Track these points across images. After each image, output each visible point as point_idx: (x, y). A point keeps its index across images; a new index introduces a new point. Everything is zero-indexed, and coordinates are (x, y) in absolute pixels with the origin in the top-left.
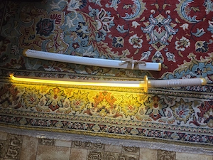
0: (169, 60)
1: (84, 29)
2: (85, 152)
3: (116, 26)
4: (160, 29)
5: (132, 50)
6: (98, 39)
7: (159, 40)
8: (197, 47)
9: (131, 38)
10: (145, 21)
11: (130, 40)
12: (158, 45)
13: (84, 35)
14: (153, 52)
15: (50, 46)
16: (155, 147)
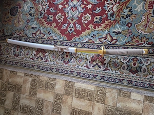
0: (77, 29)
1: (33, 10)
2: (30, 79)
3: (50, 8)
4: (74, 9)
5: (57, 23)
6: (40, 17)
7: (73, 16)
8: (95, 20)
9: (57, 15)
10: (66, 4)
11: (56, 17)
12: (72, 20)
13: (32, 15)
14: (69, 24)
15: (16, 22)
16: (64, 79)
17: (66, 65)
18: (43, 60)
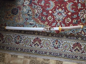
1: (30, 13)
2: (29, 60)
3: (43, 12)
4: (60, 14)
5: (49, 22)
6: (36, 17)
7: (59, 18)
8: (74, 22)
9: (49, 17)
10: (54, 11)
11: (48, 18)
13: (30, 15)
14: (57, 23)
15: (17, 19)
16: (55, 59)
17: (57, 50)
18: (39, 47)
